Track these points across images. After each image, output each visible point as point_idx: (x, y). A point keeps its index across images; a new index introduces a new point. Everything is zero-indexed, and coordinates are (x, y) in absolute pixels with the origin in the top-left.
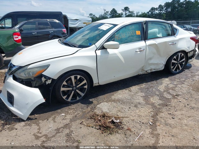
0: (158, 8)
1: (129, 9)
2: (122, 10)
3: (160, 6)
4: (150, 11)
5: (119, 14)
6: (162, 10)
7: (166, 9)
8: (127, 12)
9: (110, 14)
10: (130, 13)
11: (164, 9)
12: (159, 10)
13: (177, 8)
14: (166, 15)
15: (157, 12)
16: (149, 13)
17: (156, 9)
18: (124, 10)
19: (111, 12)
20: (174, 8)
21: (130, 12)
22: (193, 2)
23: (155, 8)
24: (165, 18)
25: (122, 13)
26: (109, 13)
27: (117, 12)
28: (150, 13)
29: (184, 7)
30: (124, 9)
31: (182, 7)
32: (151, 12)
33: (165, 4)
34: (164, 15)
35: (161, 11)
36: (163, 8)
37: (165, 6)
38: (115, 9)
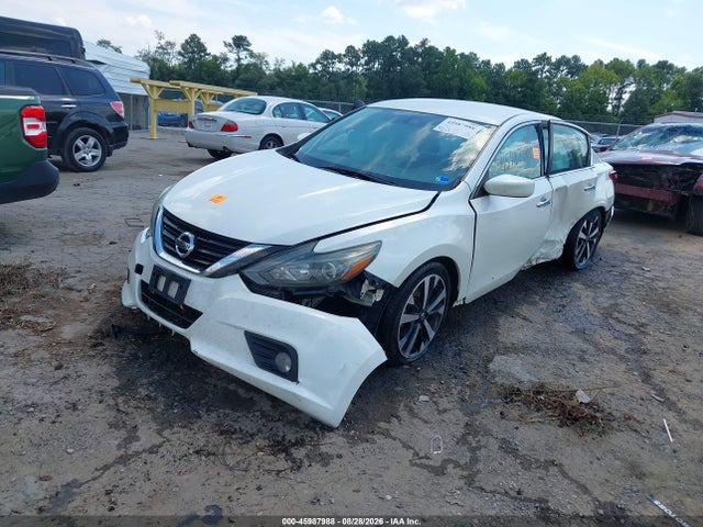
0: (344, 56)
1: (249, 44)
2: (226, 45)
3: (350, 49)
4: (318, 62)
5: (215, 57)
6: (356, 65)
7: (367, 63)
8: (243, 54)
9: (180, 53)
10: (253, 60)
11: (363, 61)
12: (346, 63)
13: (400, 64)
14: (369, 81)
15: (340, 67)
16: (315, 69)
17: (339, 58)
18: (230, 46)
19: (183, 47)
20: (390, 62)
21: (252, 55)
22: (442, 54)
23: (336, 53)
24: (366, 90)
25: (225, 55)
26: (178, 48)
27: (205, 50)
28: (319, 67)
29: (419, 64)
30: (231, 41)
31: (413, 63)
32: (324, 66)
33: (364, 45)
34: (362, 79)
35: (352, 66)
36: (358, 59)
37: (364, 52)
38: (199, 39)
